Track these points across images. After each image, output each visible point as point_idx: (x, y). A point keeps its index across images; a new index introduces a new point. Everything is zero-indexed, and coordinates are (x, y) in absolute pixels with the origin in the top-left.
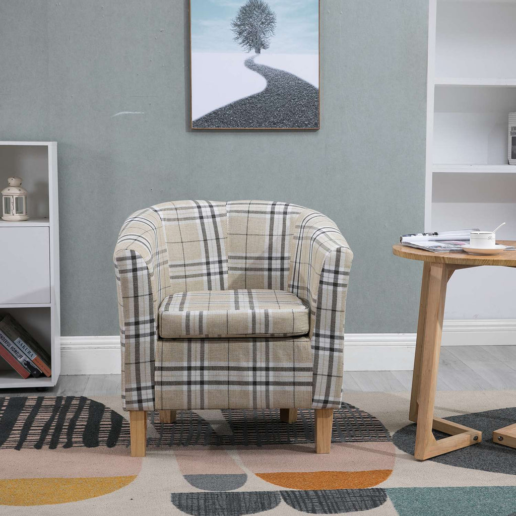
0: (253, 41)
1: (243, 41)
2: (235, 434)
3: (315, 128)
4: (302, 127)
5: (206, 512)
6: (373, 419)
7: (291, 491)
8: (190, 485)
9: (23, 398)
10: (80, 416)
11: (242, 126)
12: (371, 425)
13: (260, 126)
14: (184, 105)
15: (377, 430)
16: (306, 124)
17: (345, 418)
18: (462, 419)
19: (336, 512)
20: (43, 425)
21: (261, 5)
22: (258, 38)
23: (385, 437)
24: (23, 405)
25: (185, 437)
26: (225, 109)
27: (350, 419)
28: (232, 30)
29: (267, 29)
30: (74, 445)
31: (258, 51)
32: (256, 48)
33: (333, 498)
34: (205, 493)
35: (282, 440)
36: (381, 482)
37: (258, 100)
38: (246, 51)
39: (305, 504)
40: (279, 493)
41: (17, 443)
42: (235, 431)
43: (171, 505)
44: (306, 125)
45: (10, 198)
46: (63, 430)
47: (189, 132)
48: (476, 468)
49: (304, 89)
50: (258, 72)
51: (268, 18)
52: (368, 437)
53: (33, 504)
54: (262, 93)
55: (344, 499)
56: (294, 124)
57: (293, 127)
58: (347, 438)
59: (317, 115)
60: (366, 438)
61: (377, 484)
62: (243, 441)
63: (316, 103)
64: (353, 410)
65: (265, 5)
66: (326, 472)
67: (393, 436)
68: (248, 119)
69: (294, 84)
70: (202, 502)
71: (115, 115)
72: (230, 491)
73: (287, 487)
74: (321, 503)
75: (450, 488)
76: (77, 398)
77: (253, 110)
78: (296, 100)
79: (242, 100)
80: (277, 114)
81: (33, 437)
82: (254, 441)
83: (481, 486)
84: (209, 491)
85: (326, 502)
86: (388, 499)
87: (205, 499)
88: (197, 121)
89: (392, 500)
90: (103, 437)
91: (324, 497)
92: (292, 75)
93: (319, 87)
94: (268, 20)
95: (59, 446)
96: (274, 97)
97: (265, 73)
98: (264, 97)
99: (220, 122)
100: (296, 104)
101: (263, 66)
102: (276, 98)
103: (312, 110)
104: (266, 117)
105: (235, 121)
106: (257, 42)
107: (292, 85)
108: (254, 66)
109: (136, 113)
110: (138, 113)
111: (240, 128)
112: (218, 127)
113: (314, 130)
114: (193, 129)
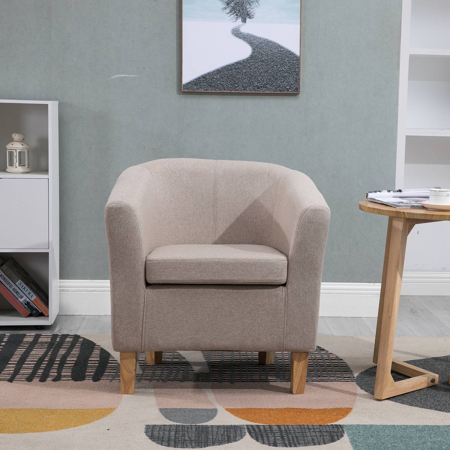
0: (239, 11)
1: (231, 11)
2: (212, 372)
3: (295, 92)
4: (284, 91)
5: (175, 443)
6: (340, 361)
7: (256, 425)
8: (163, 417)
9: (22, 334)
10: (72, 353)
11: (228, 90)
12: (337, 367)
13: (245, 90)
14: (176, 69)
15: (342, 371)
16: (287, 89)
17: (314, 359)
18: (422, 363)
19: (295, 446)
20: (37, 360)
22: (244, 8)
23: (350, 377)
24: (21, 341)
25: (165, 374)
26: (213, 74)
27: (319, 361)
30: (62, 379)
31: (244, 21)
32: (243, 17)
33: (295, 433)
34: (177, 425)
35: (254, 378)
36: (341, 419)
37: (243, 66)
38: (233, 21)
39: (268, 437)
40: (245, 427)
41: (10, 376)
42: (212, 369)
43: (144, 436)
44: (288, 90)
45: (13, 152)
46: (54, 365)
47: (179, 94)
48: (431, 408)
49: (286, 56)
50: (244, 40)
52: (333, 377)
53: (17, 432)
54: (247, 59)
55: (304, 434)
56: (277, 88)
57: (275, 91)
58: (314, 378)
59: (297, 81)
60: (332, 378)
61: (336, 420)
62: (218, 378)
63: (297, 70)
64: (322, 352)
66: (291, 409)
67: (357, 377)
68: (234, 83)
69: (277, 52)
70: (173, 433)
71: (113, 77)
72: (200, 424)
73: (253, 422)
74: (282, 437)
75: (404, 426)
76: (71, 336)
77: (239, 75)
78: (278, 67)
80: (261, 79)
81: (26, 371)
82: (229, 378)
83: (433, 424)
84: (181, 424)
85: (287, 436)
86: (345, 435)
87: (176, 431)
88: (187, 84)
89: (349, 435)
90: (90, 372)
91: (286, 432)
92: (275, 43)
93: (300, 55)
95: (48, 379)
96: (258, 64)
97: (250, 41)
98: (249, 63)
99: (208, 86)
100: (278, 70)
101: (248, 34)
102: (259, 64)
103: (293, 76)
104: (250, 81)
105: (222, 85)
106: (243, 12)
107: (275, 53)
108: (240, 35)
109: (131, 76)
110: (133, 76)
111: (226, 91)
112: (206, 90)
113: (294, 95)
114: (183, 92)
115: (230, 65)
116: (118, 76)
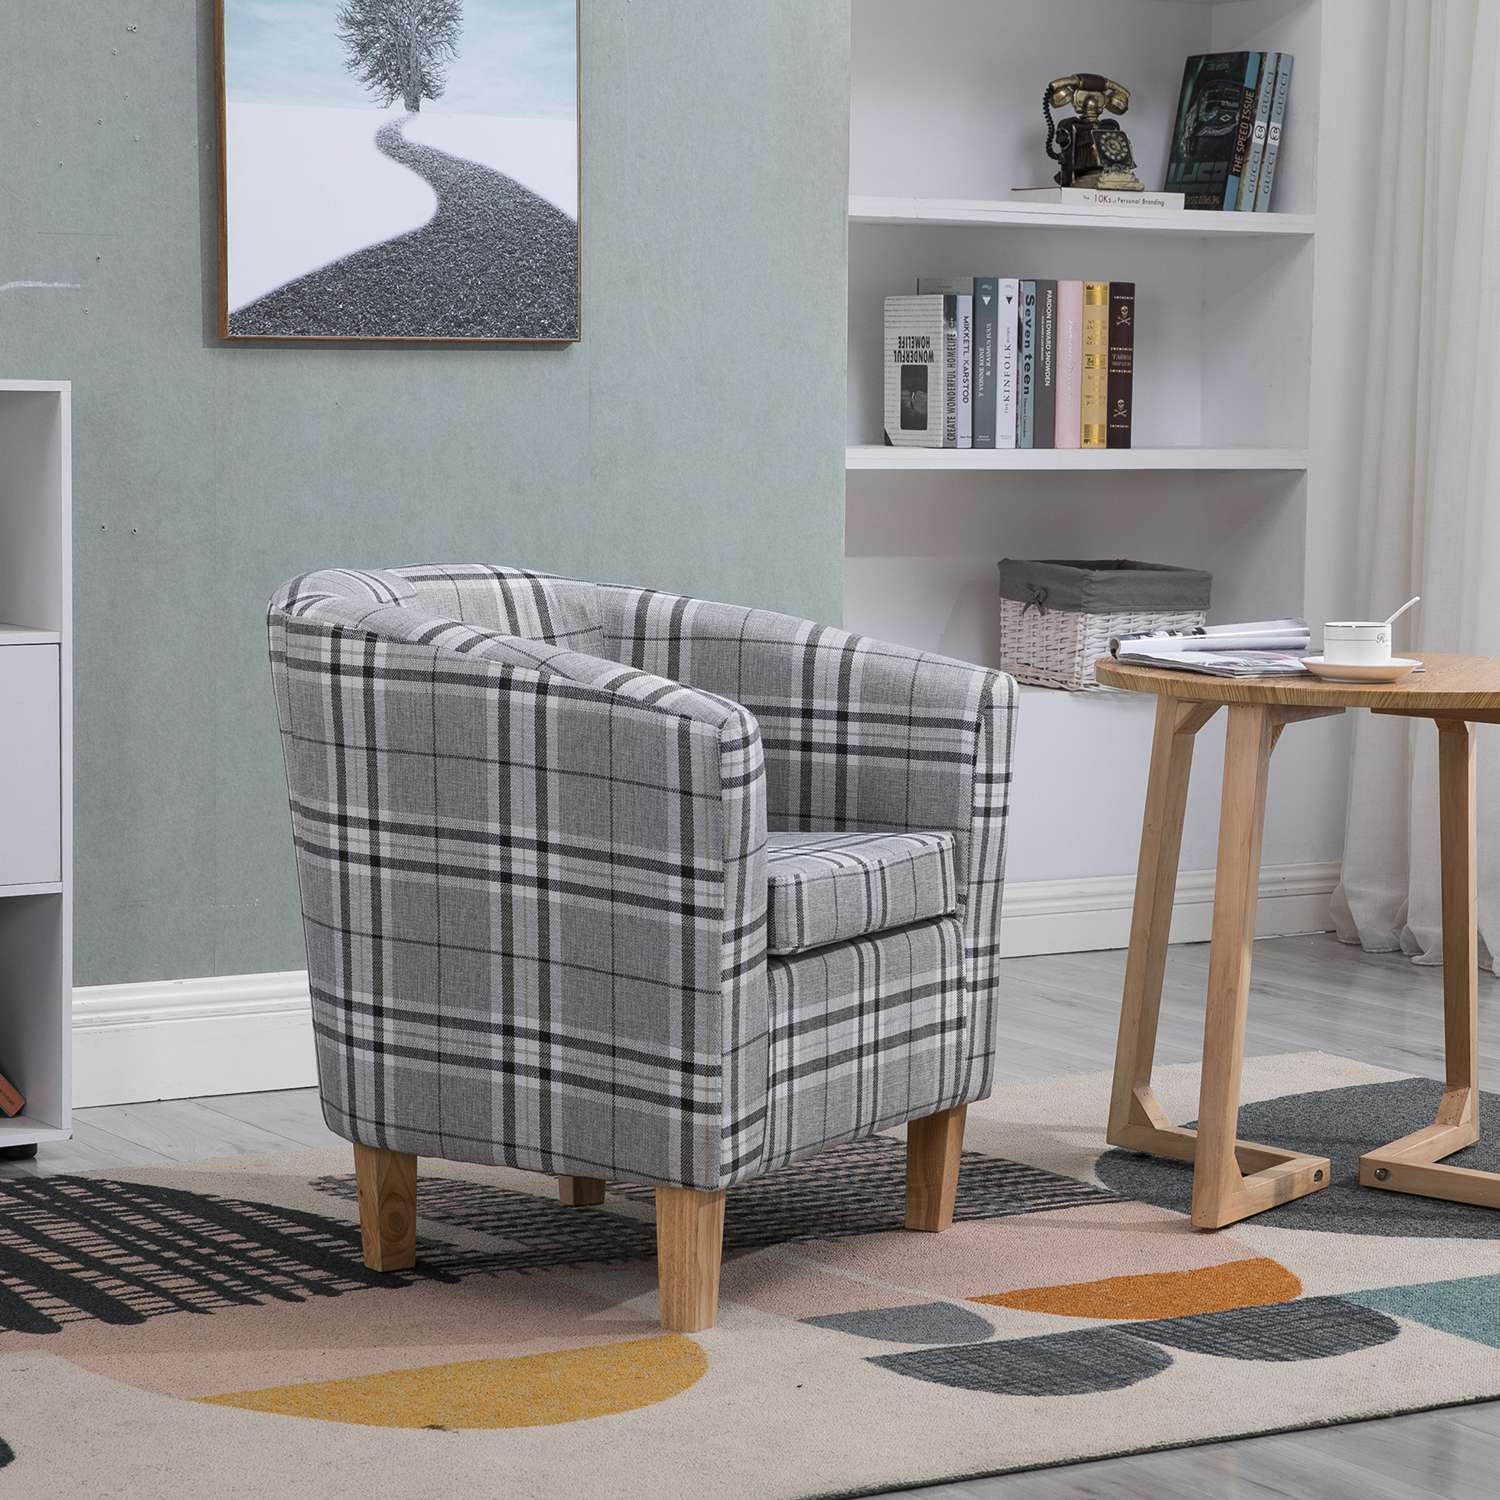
0: (398, 73)
1: (373, 73)
3: (568, 339)
4: (533, 335)
11: (370, 331)
13: (419, 331)
14: (199, 264)
16: (543, 326)
22: (413, 65)
26: (321, 278)
28: (341, 37)
29: (438, 39)
31: (413, 105)
32: (407, 94)
37: (413, 253)
38: (379, 104)
44: (545, 330)
47: (213, 346)
49: (539, 221)
50: (413, 168)
51: (440, 6)
54: (425, 231)
56: (513, 325)
57: (510, 334)
59: (572, 300)
63: (570, 266)
68: (386, 310)
69: (512, 207)
77: (400, 282)
78: (517, 255)
79: (369, 252)
80: (465, 296)
88: (242, 313)
92: (506, 180)
93: (580, 217)
94: (443, 16)
96: (458, 246)
97: (432, 172)
98: (431, 243)
99: (307, 318)
100: (517, 265)
101: (426, 150)
102: (462, 246)
103: (560, 286)
104: (435, 303)
105: (351, 315)
106: (409, 75)
107: (506, 210)
108: (402, 150)
109: (56, 284)
110: (62, 285)
111: (362, 337)
112: (302, 332)
113: (559, 346)
114: (230, 339)
115: (372, 251)
116: (12, 285)
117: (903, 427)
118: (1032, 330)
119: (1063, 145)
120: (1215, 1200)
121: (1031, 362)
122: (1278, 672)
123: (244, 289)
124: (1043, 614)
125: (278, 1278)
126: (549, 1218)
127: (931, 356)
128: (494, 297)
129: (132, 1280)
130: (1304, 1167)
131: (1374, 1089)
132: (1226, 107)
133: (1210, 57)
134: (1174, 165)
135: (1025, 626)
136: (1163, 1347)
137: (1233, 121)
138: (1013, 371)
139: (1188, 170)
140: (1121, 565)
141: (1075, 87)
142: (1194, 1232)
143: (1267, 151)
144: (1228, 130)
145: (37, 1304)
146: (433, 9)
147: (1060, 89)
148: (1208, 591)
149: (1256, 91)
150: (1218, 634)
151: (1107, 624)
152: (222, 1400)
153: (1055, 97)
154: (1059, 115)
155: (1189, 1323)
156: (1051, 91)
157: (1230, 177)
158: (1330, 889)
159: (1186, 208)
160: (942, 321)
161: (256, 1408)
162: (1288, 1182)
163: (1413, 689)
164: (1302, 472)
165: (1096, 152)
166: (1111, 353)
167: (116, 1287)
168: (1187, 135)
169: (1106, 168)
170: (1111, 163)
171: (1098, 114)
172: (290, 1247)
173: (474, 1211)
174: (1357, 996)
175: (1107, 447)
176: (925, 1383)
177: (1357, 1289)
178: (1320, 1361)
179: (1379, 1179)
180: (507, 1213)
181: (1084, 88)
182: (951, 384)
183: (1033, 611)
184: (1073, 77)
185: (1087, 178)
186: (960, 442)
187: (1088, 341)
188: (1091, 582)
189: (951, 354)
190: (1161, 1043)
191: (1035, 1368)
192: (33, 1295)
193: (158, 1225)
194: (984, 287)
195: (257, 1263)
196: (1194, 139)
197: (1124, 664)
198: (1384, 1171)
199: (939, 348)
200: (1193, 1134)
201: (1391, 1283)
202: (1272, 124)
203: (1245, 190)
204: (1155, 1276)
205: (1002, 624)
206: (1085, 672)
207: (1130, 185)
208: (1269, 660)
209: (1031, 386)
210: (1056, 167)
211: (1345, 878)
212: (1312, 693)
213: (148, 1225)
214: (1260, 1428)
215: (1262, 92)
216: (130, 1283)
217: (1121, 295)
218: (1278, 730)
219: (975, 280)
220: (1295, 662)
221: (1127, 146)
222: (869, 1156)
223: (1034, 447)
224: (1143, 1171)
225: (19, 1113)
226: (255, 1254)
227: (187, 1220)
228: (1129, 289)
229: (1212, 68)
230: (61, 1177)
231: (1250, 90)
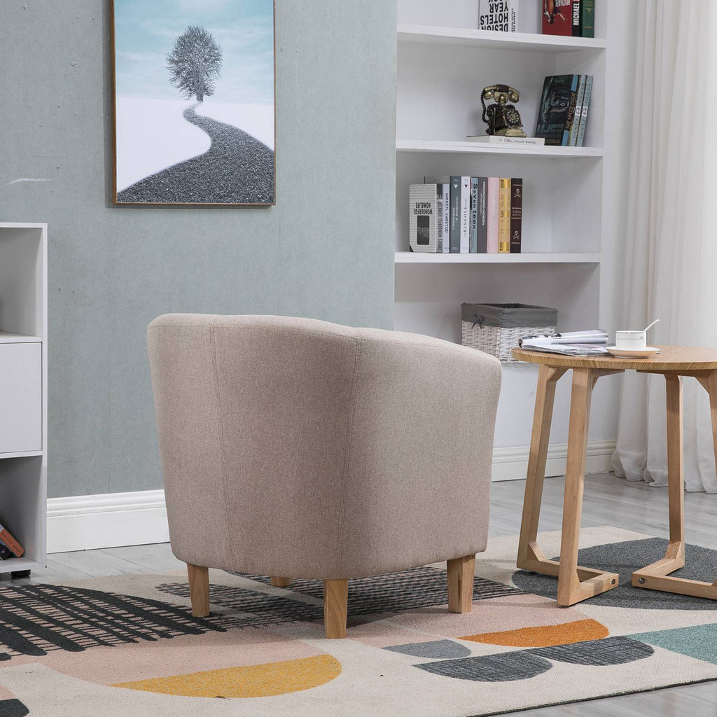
0: (193, 84)
1: (182, 84)
3: (270, 204)
4: (254, 202)
11: (180, 200)
13: (203, 200)
14: (103, 170)
16: (259, 198)
21: (204, 35)
22: (200, 80)
26: (159, 177)
28: (168, 68)
29: (212, 69)
31: (200, 98)
32: (198, 94)
37: (201, 165)
38: (185, 98)
44: (259, 200)
47: (110, 207)
49: (257, 150)
50: (201, 127)
51: (212, 54)
54: (205, 155)
56: (245, 197)
57: (243, 201)
59: (272, 186)
63: (271, 171)
65: (208, 35)
68: (188, 191)
69: (244, 144)
71: (12, 182)
77: (194, 178)
78: (247, 166)
79: (180, 164)
80: (224, 184)
88: (123, 192)
92: (242, 132)
93: (275, 149)
94: (213, 57)
96: (220, 162)
97: (209, 129)
98: (208, 161)
99: (152, 194)
100: (247, 171)
101: (206, 118)
102: (222, 162)
103: (266, 180)
104: (210, 188)
105: (172, 193)
106: (199, 85)
107: (242, 146)
108: (195, 119)
109: (39, 180)
110: (42, 180)
111: (177, 203)
112: (150, 201)
113: (266, 207)
114: (117, 204)
115: (182, 164)
116: (19, 180)
117: (418, 244)
118: (476, 200)
119: (489, 116)
120: (568, 593)
121: (476, 214)
122: (595, 354)
123: (124, 182)
124: (481, 328)
125: (144, 630)
126: (266, 602)
127: (431, 211)
128: (236, 185)
129: (77, 631)
130: (607, 578)
131: (636, 542)
132: (563, 99)
133: (555, 77)
134: (539, 126)
135: (473, 334)
136: (548, 659)
137: (566, 105)
138: (468, 218)
139: (546, 128)
140: (516, 306)
141: (495, 90)
142: (559, 608)
143: (581, 120)
144: (564, 109)
145: (35, 642)
146: (209, 55)
147: (488, 91)
148: (556, 317)
149: (576, 93)
150: (567, 337)
151: (511, 333)
152: (122, 685)
153: (486, 95)
154: (488, 103)
155: (559, 648)
156: (484, 92)
157: (565, 131)
158: (611, 451)
159: (545, 144)
160: (436, 196)
161: (137, 689)
162: (599, 585)
163: (657, 361)
164: (598, 263)
165: (505, 120)
166: (512, 210)
167: (70, 635)
168: (545, 112)
169: (509, 127)
170: (511, 124)
171: (506, 102)
172: (148, 616)
173: (232, 600)
174: (624, 500)
175: (511, 252)
176: (441, 676)
177: (634, 633)
178: (619, 665)
179: (641, 583)
180: (246, 600)
181: (499, 91)
182: (440, 224)
183: (477, 327)
184: (494, 86)
185: (501, 131)
186: (444, 250)
187: (502, 205)
188: (503, 313)
189: (440, 211)
190: (541, 523)
191: (492, 669)
192: (33, 639)
193: (88, 607)
194: (454, 180)
195: (133, 623)
196: (548, 113)
197: (525, 350)
198: (643, 579)
199: (435, 208)
200: (558, 563)
201: (649, 630)
202: (584, 107)
203: (572, 137)
204: (542, 627)
205: (463, 332)
206: (501, 354)
207: (520, 134)
208: (590, 348)
209: (476, 225)
210: (486, 126)
211: (618, 448)
212: (611, 363)
213: (83, 607)
214: (593, 696)
215: (579, 93)
216: (77, 633)
217: (516, 184)
218: (595, 380)
219: (451, 177)
220: (603, 349)
221: (519, 117)
222: (409, 574)
223: (478, 252)
224: (534, 580)
225: (22, 556)
226: (133, 619)
227: (101, 604)
228: (520, 181)
229: (556, 82)
230: (42, 585)
231: (574, 92)
